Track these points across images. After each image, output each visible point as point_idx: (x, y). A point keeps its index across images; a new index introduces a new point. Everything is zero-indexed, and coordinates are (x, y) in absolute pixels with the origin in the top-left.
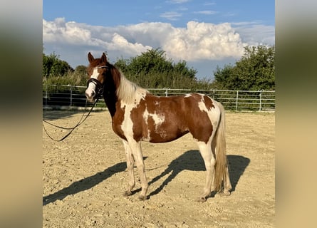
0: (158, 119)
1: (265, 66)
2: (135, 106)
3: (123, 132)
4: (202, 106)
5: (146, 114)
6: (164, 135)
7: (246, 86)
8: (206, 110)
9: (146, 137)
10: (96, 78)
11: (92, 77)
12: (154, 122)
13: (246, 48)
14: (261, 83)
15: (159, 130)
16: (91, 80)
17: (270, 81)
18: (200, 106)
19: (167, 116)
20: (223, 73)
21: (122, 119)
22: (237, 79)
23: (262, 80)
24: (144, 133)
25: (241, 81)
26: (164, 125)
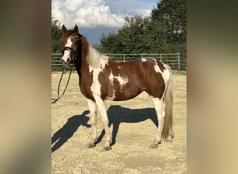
0: (122, 81)
1: (142, 33)
2: (102, 70)
3: (92, 93)
4: (157, 69)
5: (111, 77)
6: (128, 94)
7: (128, 51)
8: (160, 72)
9: (111, 96)
10: (70, 46)
11: (66, 46)
12: (119, 83)
13: (126, 19)
14: (139, 48)
15: (123, 89)
16: (66, 48)
17: (147, 45)
18: (155, 69)
19: (129, 78)
20: (108, 40)
21: (91, 82)
22: (121, 45)
23: (140, 45)
24: (110, 93)
25: (124, 46)
26: (127, 86)
